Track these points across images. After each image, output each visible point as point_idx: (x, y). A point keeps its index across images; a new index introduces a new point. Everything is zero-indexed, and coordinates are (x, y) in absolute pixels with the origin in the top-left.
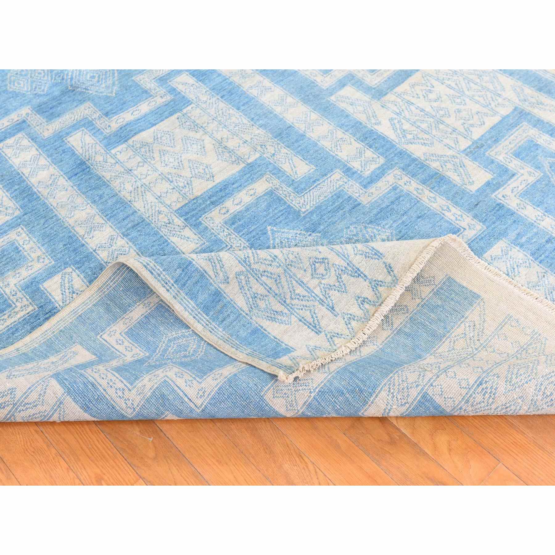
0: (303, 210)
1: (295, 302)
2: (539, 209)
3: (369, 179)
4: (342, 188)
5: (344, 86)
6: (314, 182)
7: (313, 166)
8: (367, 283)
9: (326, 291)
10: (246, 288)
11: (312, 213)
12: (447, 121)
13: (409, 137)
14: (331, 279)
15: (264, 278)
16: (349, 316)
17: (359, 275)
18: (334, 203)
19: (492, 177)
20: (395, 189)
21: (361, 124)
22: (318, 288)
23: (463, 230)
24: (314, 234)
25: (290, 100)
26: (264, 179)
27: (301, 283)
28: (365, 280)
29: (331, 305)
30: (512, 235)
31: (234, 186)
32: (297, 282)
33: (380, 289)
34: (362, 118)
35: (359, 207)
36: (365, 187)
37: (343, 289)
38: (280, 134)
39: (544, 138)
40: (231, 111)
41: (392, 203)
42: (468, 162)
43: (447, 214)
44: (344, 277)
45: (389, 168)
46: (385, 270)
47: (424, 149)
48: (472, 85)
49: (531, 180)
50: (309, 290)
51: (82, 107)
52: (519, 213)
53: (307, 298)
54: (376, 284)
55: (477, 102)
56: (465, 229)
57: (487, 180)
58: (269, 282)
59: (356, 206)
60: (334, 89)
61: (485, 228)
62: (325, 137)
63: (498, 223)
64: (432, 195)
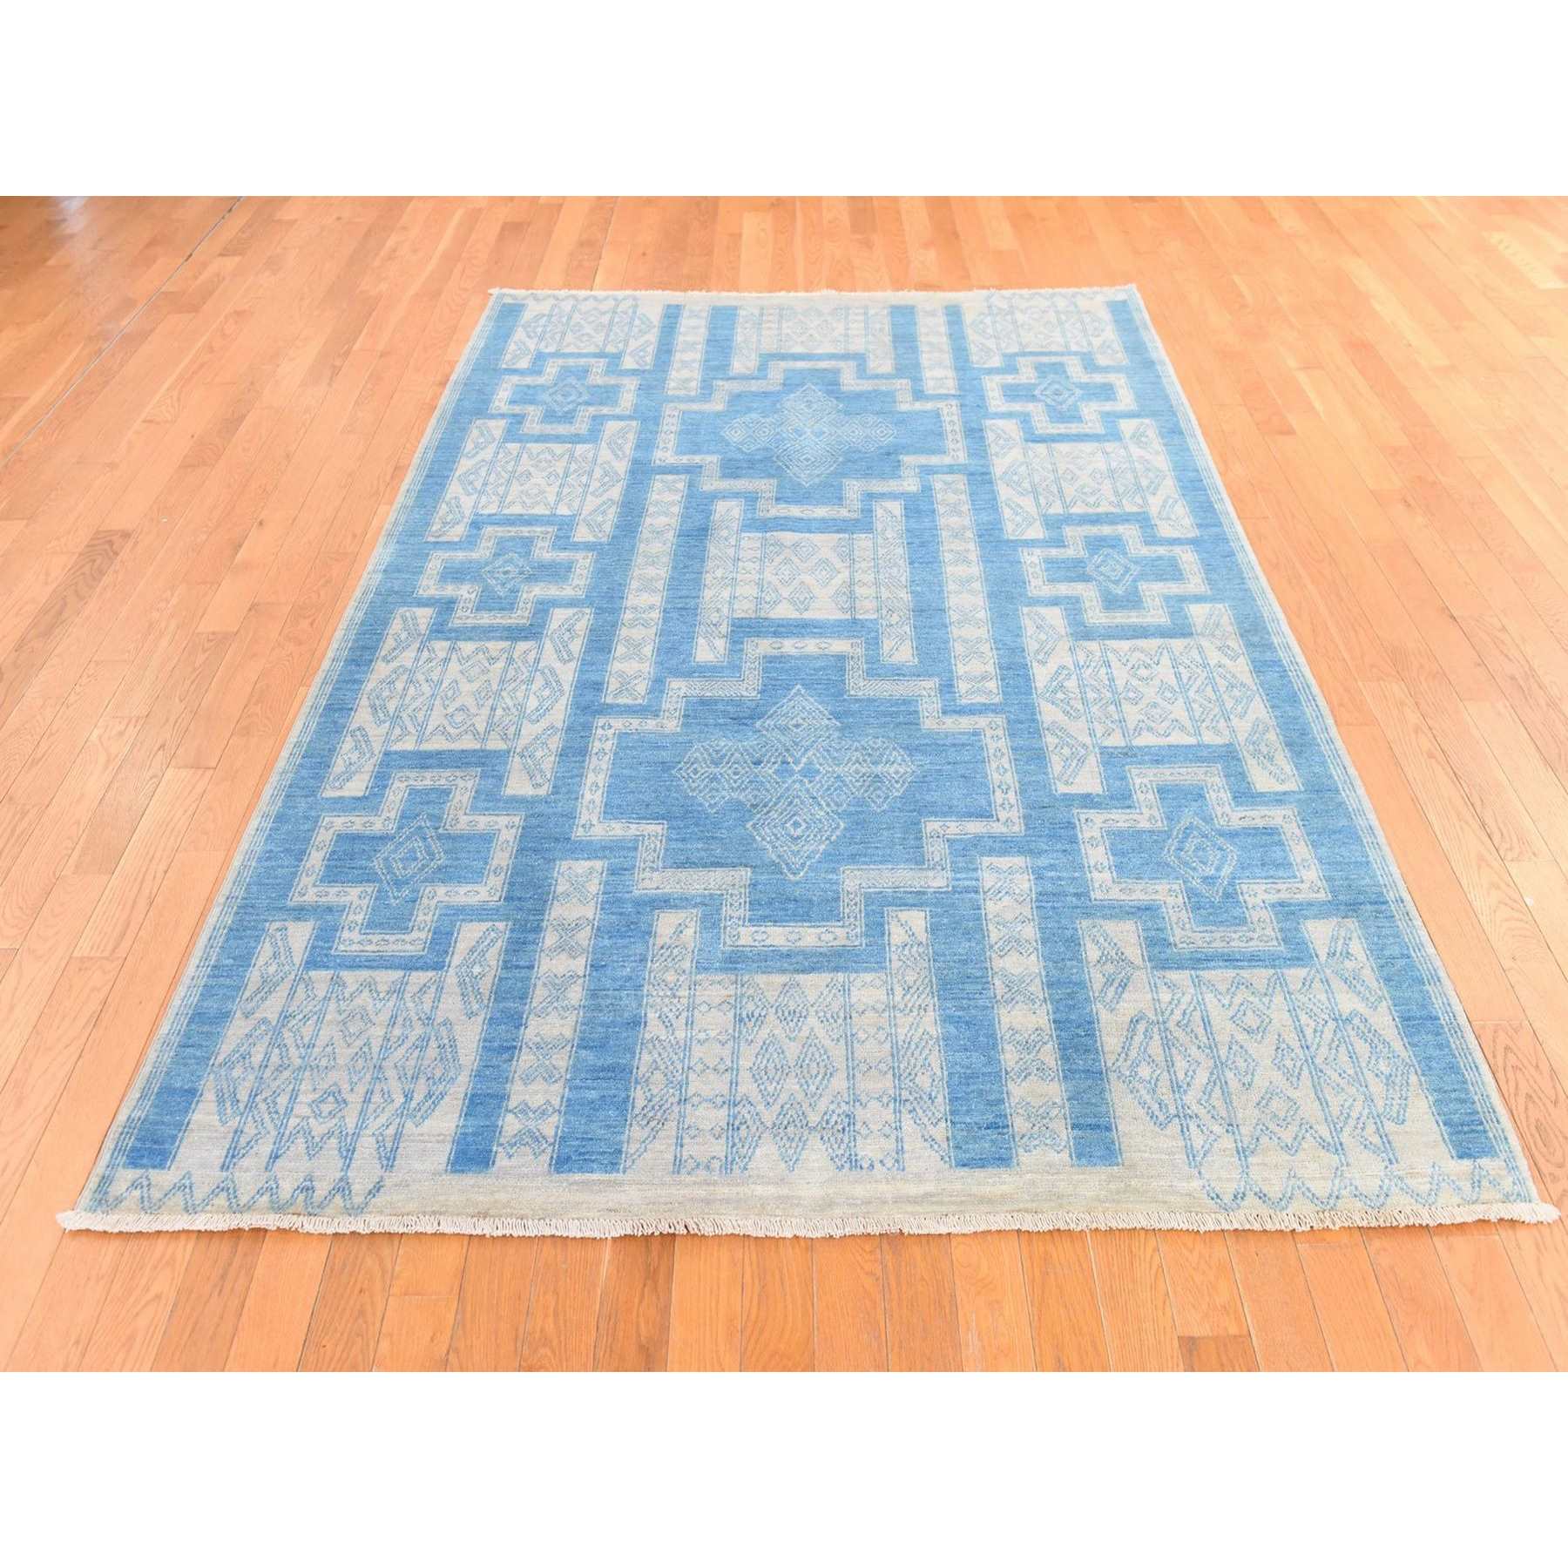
0: (852, 692)
1: (263, 1106)
2: (1111, 858)
3: (958, 709)
4: (919, 698)
5: (1056, 604)
6: (898, 675)
7: (916, 660)
8: (339, 1175)
9: (298, 1132)
10: (251, 1040)
11: (857, 701)
12: (1126, 707)
13: (1060, 695)
14: (319, 1129)
15: (276, 1051)
16: (274, 1186)
17: (346, 1157)
18: (892, 706)
19: (1101, 793)
20: (975, 734)
21: (1024, 651)
22: (298, 1120)
23: (995, 818)
24: (834, 721)
25: (977, 585)
26: (851, 641)
27: (294, 1097)
28: (342, 1170)
29: (280, 1152)
30: (1043, 861)
31: (815, 630)
32: (293, 1090)
33: (338, 1198)
34: (1032, 646)
35: (913, 727)
36: (944, 713)
37: (313, 1150)
38: (922, 611)
39: (1222, 794)
40: (901, 562)
41: (954, 745)
42: (1093, 760)
43: (998, 793)
44: (334, 1141)
45: (994, 711)
46: (371, 1186)
47: (1060, 717)
48: (1209, 688)
49: (1144, 824)
50: (289, 1111)
51: (764, 481)
52: (1082, 847)
53: (275, 1116)
54: (342, 1187)
55: (1189, 709)
56: (998, 820)
57: (1090, 791)
58: (275, 1059)
59: (911, 724)
60: (1038, 601)
61: (1023, 833)
62: (965, 641)
63: (1044, 840)
64: (1007, 766)
